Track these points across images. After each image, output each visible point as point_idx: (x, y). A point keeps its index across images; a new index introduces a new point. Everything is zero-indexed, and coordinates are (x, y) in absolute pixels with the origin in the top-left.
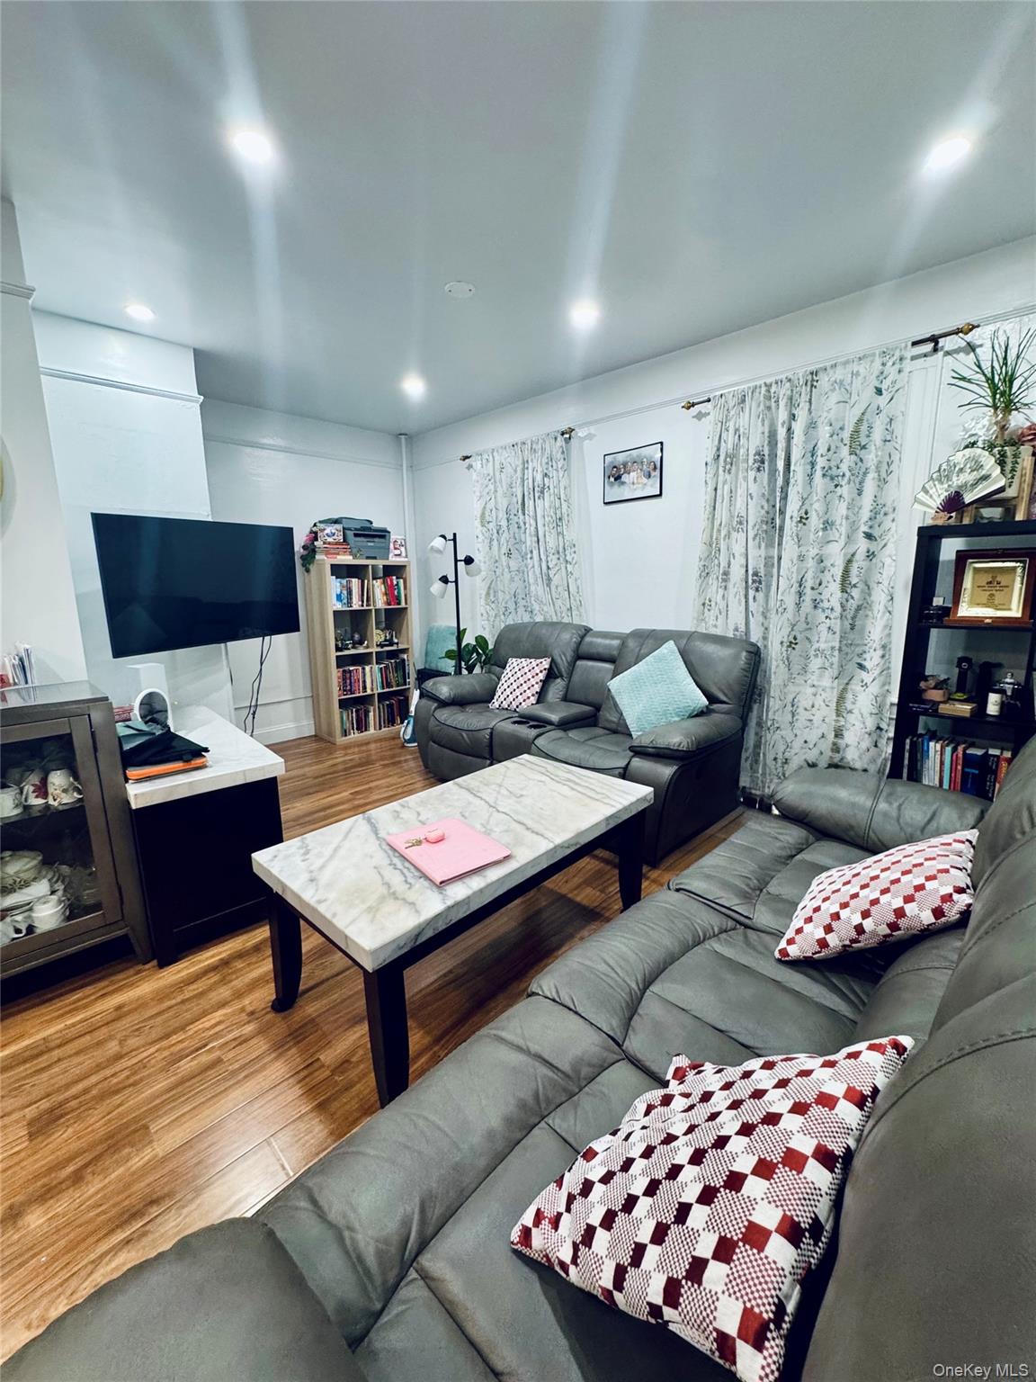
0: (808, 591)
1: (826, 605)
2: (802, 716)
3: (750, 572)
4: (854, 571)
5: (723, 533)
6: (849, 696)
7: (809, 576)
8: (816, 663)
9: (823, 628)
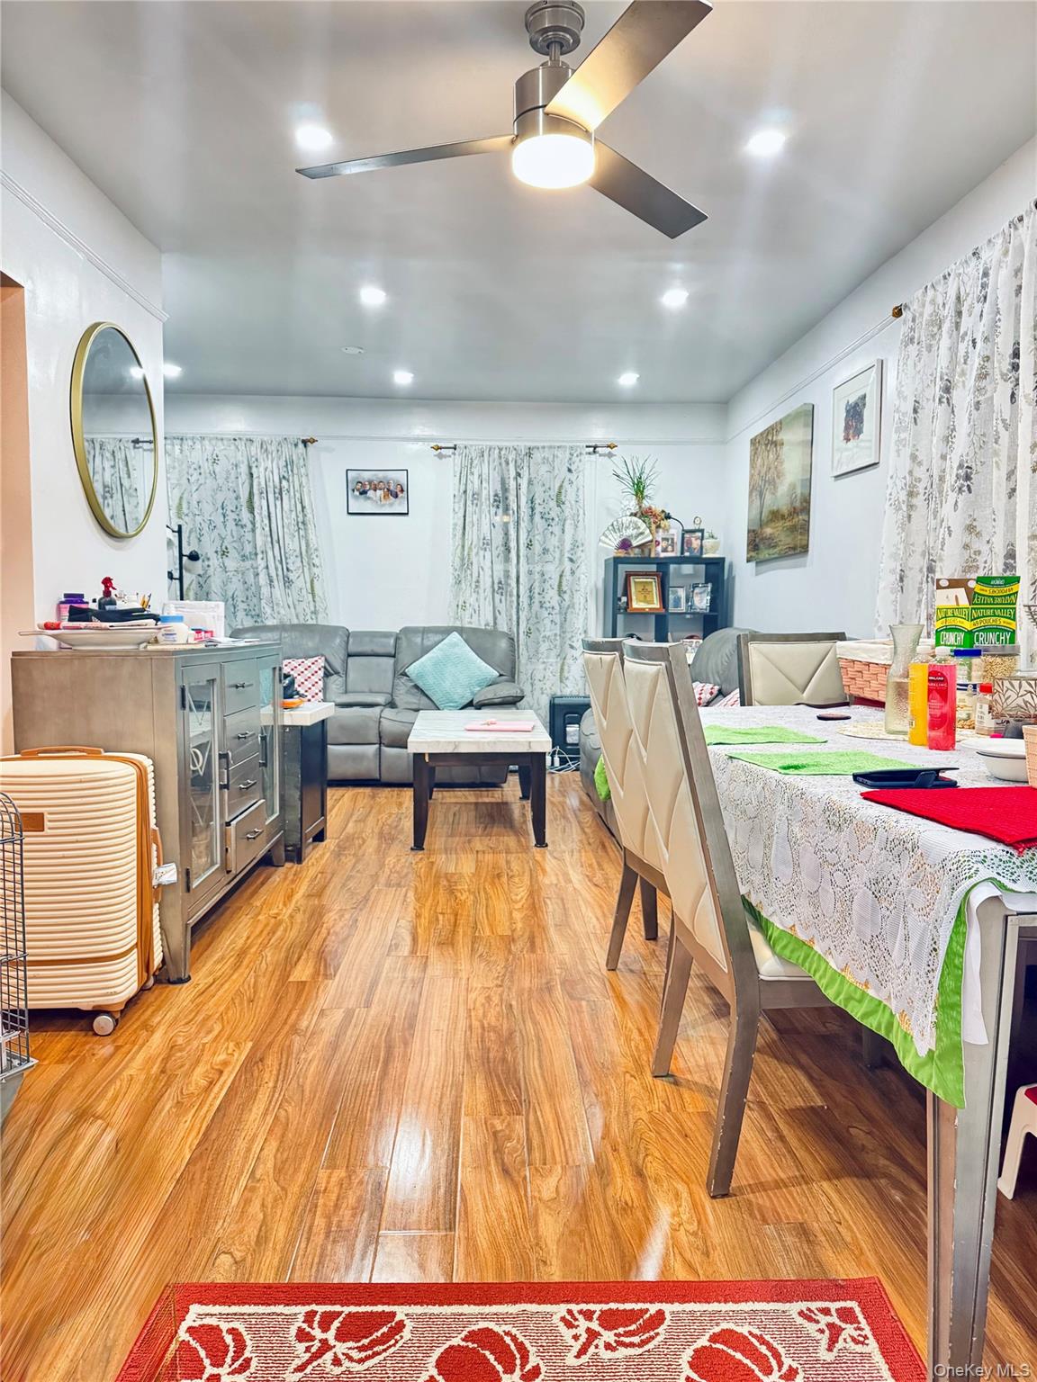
0: (536, 595)
1: (547, 605)
2: (538, 685)
3: (496, 581)
4: (564, 583)
5: (475, 551)
6: (566, 668)
7: (536, 584)
8: (544, 647)
9: (547, 622)
